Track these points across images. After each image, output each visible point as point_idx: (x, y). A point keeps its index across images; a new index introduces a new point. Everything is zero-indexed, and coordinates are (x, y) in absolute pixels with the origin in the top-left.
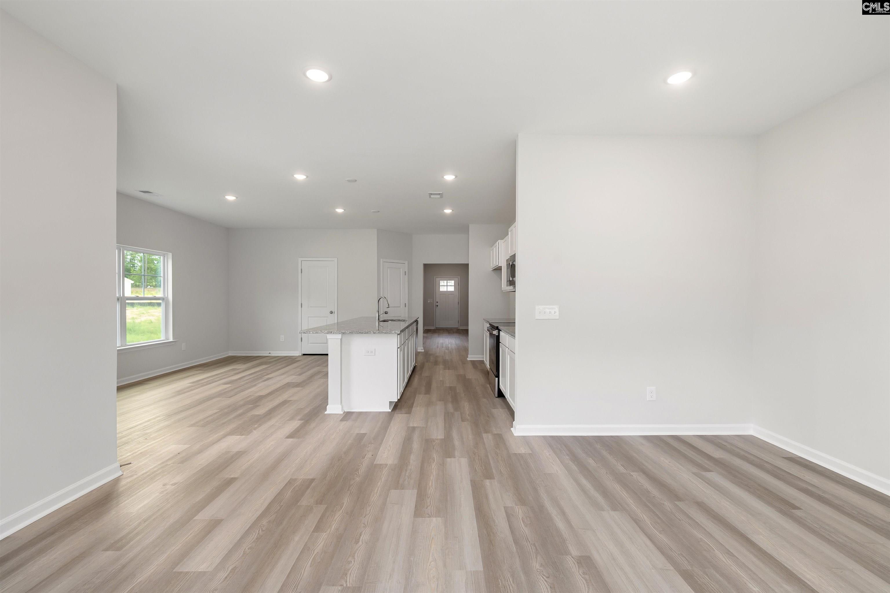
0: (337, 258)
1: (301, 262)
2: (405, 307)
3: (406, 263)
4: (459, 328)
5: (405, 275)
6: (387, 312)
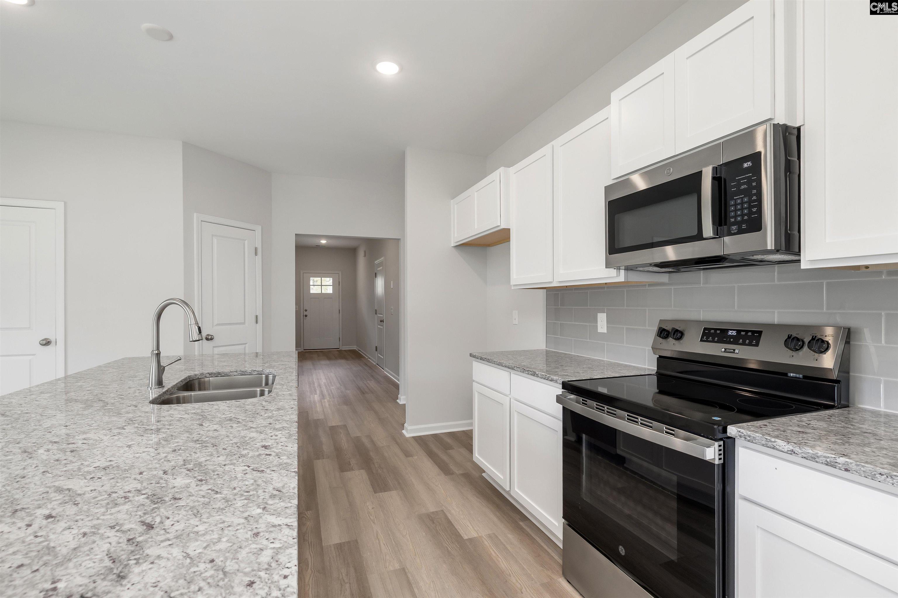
0: (63, 203)
2: (257, 322)
3: (258, 229)
4: (340, 349)
5: (256, 255)
6: (210, 337)
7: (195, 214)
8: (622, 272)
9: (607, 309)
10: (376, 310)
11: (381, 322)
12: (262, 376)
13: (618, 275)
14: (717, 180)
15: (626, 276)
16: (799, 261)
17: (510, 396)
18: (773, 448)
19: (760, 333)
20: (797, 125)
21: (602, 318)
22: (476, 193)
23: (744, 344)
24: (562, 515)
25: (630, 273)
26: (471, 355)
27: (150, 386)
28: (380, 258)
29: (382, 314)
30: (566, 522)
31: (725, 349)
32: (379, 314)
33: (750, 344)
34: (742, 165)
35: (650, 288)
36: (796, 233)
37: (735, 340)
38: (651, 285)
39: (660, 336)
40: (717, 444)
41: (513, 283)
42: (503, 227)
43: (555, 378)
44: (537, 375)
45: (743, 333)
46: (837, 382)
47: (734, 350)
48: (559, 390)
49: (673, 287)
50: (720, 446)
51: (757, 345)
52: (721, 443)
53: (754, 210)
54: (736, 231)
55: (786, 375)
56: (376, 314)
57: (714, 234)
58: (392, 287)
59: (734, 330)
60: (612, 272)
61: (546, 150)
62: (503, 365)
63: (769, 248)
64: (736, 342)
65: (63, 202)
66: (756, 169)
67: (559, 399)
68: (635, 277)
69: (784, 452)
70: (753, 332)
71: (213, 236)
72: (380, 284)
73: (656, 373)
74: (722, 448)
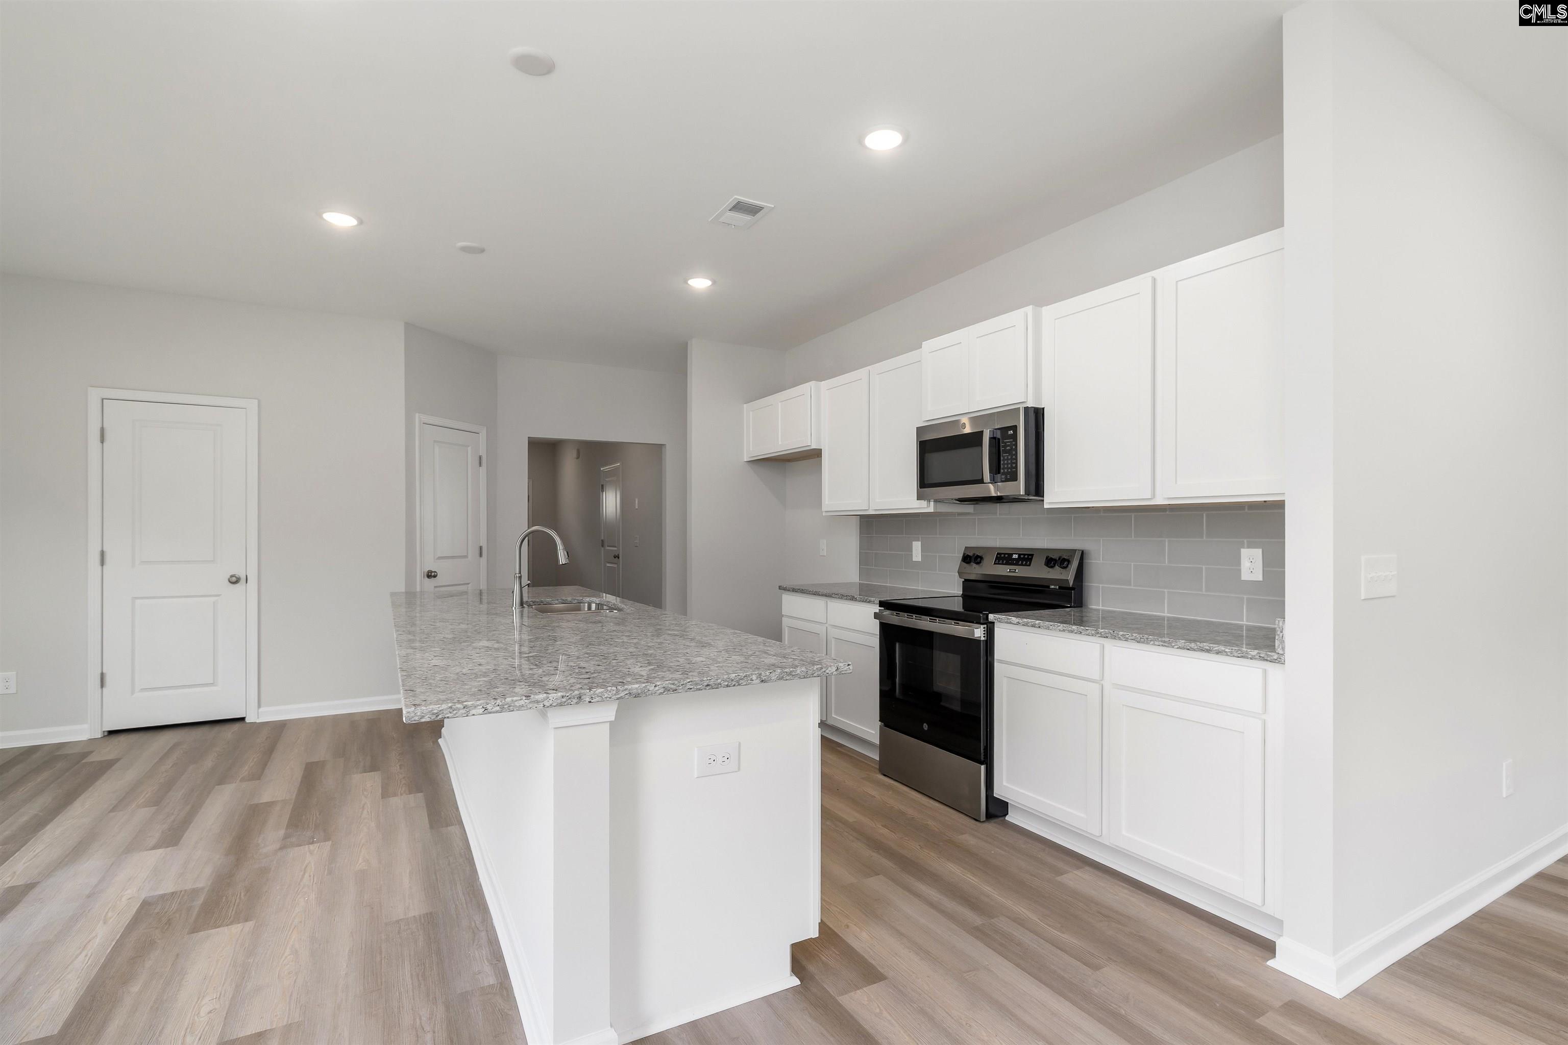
0: (256, 402)
1: (100, 401)
2: (481, 556)
3: (483, 431)
5: (480, 466)
6: (433, 574)
7: (417, 415)
8: (932, 503)
9: (922, 537)
10: (602, 541)
11: (615, 558)
12: (581, 605)
13: (928, 506)
14: (993, 439)
15: (935, 507)
16: (1043, 501)
17: (827, 625)
18: (1010, 623)
19: (1032, 555)
20: (1043, 407)
21: (917, 546)
22: (779, 404)
23: (1022, 565)
24: (879, 719)
25: (939, 505)
26: (780, 588)
27: (514, 606)
28: (615, 463)
29: (615, 547)
30: (883, 724)
31: (1010, 570)
32: (608, 546)
33: (1026, 565)
34: (1008, 433)
35: (960, 517)
36: (1042, 483)
37: (1016, 562)
38: (960, 514)
39: (964, 562)
40: (982, 626)
41: (824, 509)
42: (814, 447)
43: (872, 599)
44: (856, 598)
45: (1022, 556)
46: (1073, 589)
47: (1015, 570)
48: (877, 609)
49: (977, 517)
50: (984, 628)
51: (1029, 565)
52: (986, 626)
53: (1014, 465)
54: (1004, 479)
55: (1048, 587)
56: (603, 546)
57: (991, 480)
58: (637, 507)
59: (1017, 554)
60: (924, 503)
61: (862, 373)
62: (820, 593)
63: (1021, 494)
64: (1017, 564)
65: (257, 400)
66: (1015, 437)
67: (876, 616)
68: (944, 508)
69: (1014, 624)
70: (1029, 555)
71: (435, 441)
72: (611, 502)
73: (962, 594)
74: (986, 629)
